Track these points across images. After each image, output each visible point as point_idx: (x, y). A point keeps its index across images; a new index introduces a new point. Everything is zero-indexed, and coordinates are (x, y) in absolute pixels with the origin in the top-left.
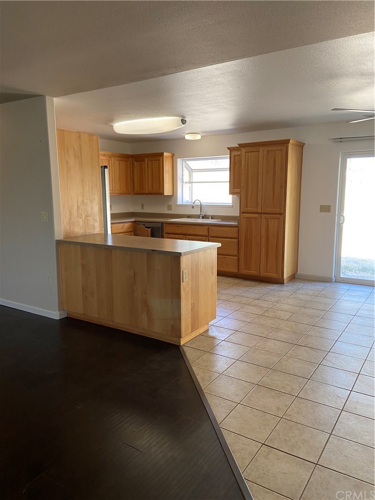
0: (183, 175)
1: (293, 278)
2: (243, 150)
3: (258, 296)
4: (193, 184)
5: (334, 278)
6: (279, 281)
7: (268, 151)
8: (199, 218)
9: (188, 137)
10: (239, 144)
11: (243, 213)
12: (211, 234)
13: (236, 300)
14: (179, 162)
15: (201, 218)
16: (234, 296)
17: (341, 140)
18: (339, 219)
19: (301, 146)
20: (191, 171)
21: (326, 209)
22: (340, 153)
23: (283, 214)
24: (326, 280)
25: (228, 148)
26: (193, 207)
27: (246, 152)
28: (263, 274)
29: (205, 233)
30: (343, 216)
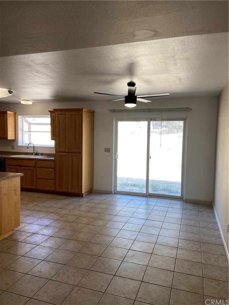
0: (23, 126)
1: (91, 192)
2: (57, 113)
3: (62, 206)
4: (31, 132)
5: (113, 192)
6: (80, 195)
7: (71, 115)
8: (33, 155)
9: (22, 102)
10: (54, 109)
11: (58, 152)
12: (37, 166)
14: (20, 118)
15: (34, 155)
16: (46, 207)
17: (114, 111)
18: (115, 156)
19: (92, 114)
20: (30, 124)
21: (108, 150)
22: (114, 118)
23: (81, 153)
24: (109, 193)
25: (50, 111)
26: (28, 148)
27: (58, 114)
28: (70, 191)
29: (34, 165)
30: (117, 155)
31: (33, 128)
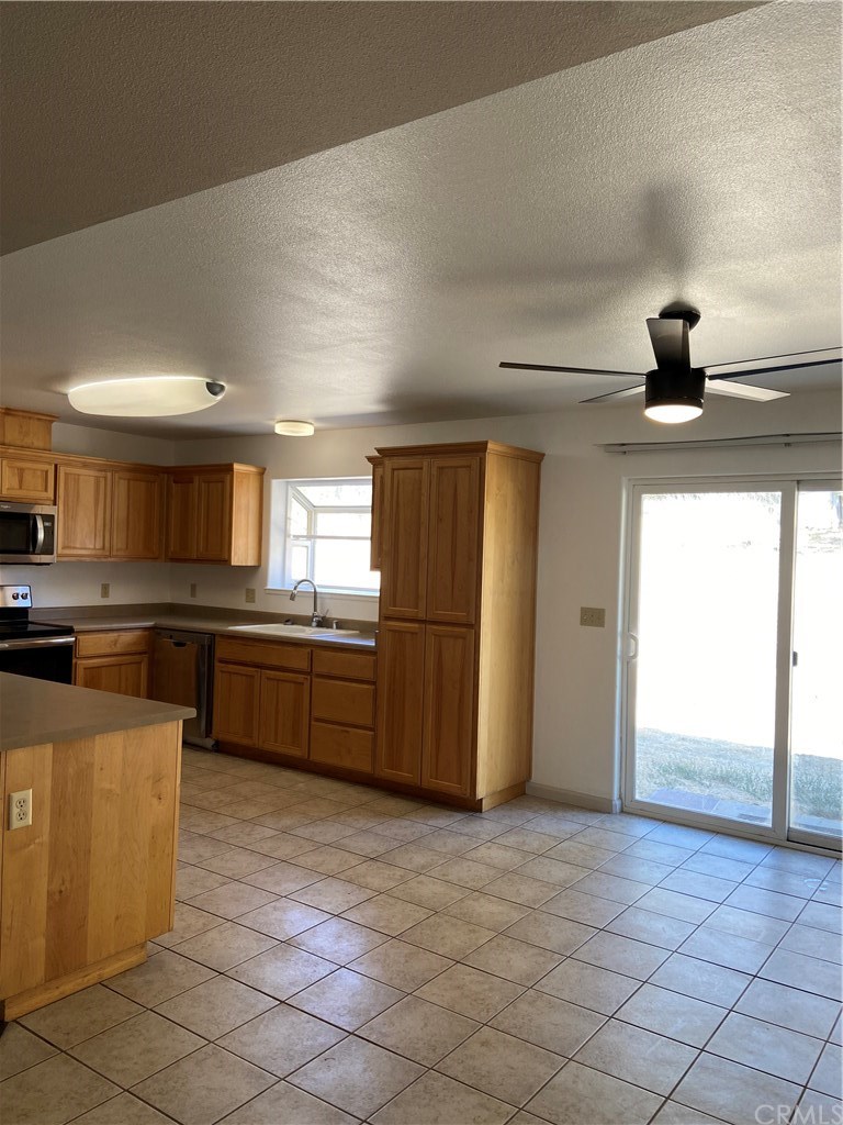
0: (287, 518)
1: (520, 792)
2: (388, 463)
3: (382, 850)
4: (318, 540)
5: (617, 802)
6: (467, 805)
7: (441, 469)
8: (310, 625)
9: (280, 429)
10: (379, 450)
11: (388, 618)
12: (317, 669)
13: (309, 860)
14: (276, 487)
15: (314, 624)
16: (319, 847)
17: (623, 449)
18: (626, 647)
19: (530, 464)
20: (313, 510)
21: (594, 617)
22: (624, 480)
23: (474, 626)
24: (596, 806)
25: (370, 459)
26: (293, 597)
27: (393, 470)
28: (430, 782)
29: (304, 665)
30: (635, 639)
31: (325, 523)
